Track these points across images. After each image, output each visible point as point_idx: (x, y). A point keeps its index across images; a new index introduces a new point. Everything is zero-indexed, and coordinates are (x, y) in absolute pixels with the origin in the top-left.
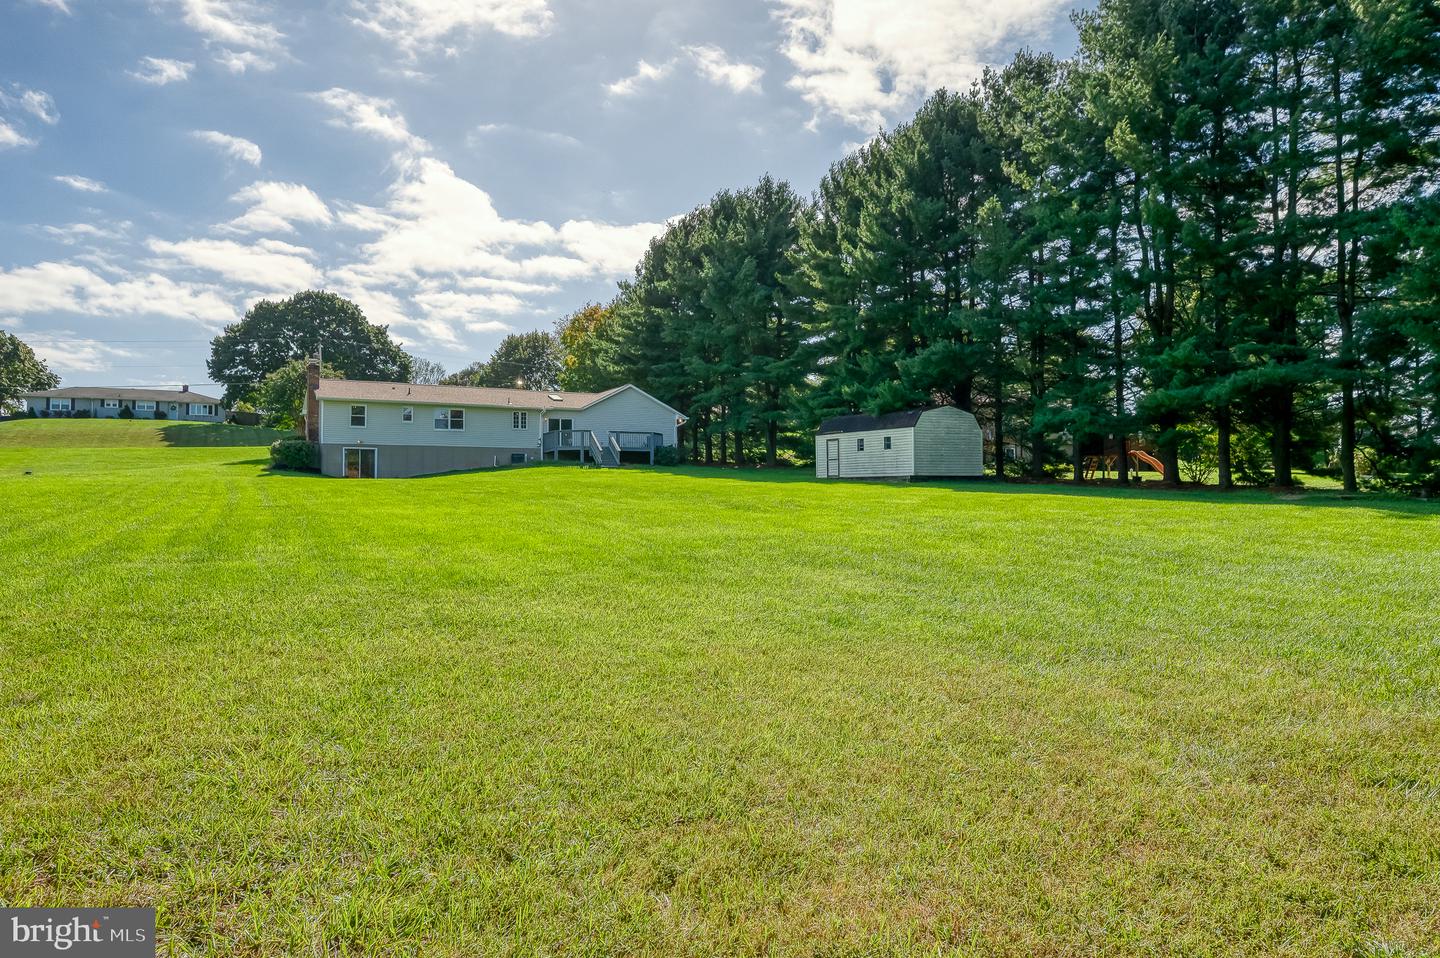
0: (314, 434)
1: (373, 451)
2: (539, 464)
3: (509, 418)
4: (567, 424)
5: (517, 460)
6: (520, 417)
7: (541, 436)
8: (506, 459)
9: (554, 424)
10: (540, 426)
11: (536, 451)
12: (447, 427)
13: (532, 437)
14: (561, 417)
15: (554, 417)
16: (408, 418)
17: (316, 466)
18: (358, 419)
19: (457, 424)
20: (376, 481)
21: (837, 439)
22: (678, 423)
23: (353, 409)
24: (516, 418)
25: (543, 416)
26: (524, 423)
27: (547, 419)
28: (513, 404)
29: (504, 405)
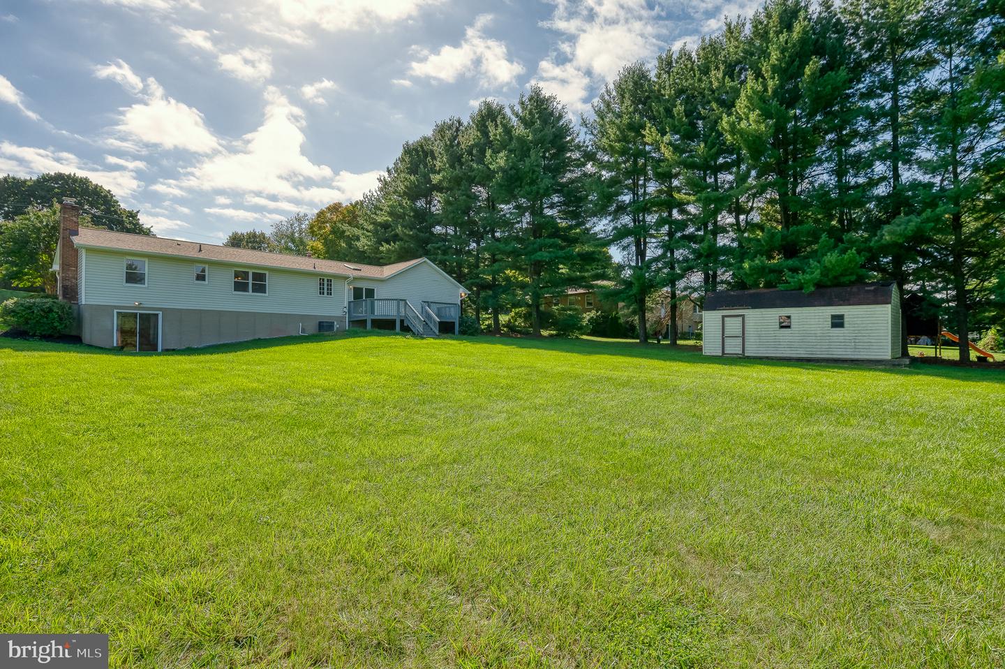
0: (71, 292)
1: (157, 315)
3: (314, 285)
4: (370, 293)
5: (324, 330)
6: (326, 283)
7: (346, 304)
8: (312, 328)
9: (357, 293)
11: (341, 319)
12: (247, 291)
13: (337, 306)
14: (364, 285)
15: (359, 285)
16: (201, 277)
17: (74, 333)
18: (133, 277)
21: (743, 316)
22: (461, 296)
23: (130, 262)
24: (322, 284)
25: (347, 282)
26: (330, 290)
27: (352, 287)
28: (318, 270)
29: (310, 270)
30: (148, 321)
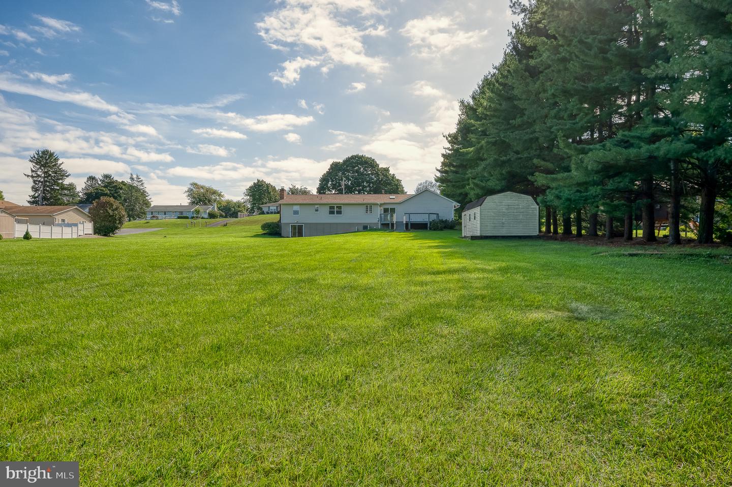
1: (302, 226)
2: (376, 230)
3: (364, 208)
4: (393, 210)
5: (365, 228)
6: (369, 207)
7: (379, 216)
9: (386, 210)
10: (379, 211)
11: (376, 223)
12: (334, 214)
13: (374, 218)
15: (386, 207)
16: (317, 210)
19: (339, 213)
20: (303, 238)
22: (455, 207)
24: (367, 208)
26: (371, 210)
27: (382, 208)
28: (365, 202)
29: (360, 202)
30: (300, 228)
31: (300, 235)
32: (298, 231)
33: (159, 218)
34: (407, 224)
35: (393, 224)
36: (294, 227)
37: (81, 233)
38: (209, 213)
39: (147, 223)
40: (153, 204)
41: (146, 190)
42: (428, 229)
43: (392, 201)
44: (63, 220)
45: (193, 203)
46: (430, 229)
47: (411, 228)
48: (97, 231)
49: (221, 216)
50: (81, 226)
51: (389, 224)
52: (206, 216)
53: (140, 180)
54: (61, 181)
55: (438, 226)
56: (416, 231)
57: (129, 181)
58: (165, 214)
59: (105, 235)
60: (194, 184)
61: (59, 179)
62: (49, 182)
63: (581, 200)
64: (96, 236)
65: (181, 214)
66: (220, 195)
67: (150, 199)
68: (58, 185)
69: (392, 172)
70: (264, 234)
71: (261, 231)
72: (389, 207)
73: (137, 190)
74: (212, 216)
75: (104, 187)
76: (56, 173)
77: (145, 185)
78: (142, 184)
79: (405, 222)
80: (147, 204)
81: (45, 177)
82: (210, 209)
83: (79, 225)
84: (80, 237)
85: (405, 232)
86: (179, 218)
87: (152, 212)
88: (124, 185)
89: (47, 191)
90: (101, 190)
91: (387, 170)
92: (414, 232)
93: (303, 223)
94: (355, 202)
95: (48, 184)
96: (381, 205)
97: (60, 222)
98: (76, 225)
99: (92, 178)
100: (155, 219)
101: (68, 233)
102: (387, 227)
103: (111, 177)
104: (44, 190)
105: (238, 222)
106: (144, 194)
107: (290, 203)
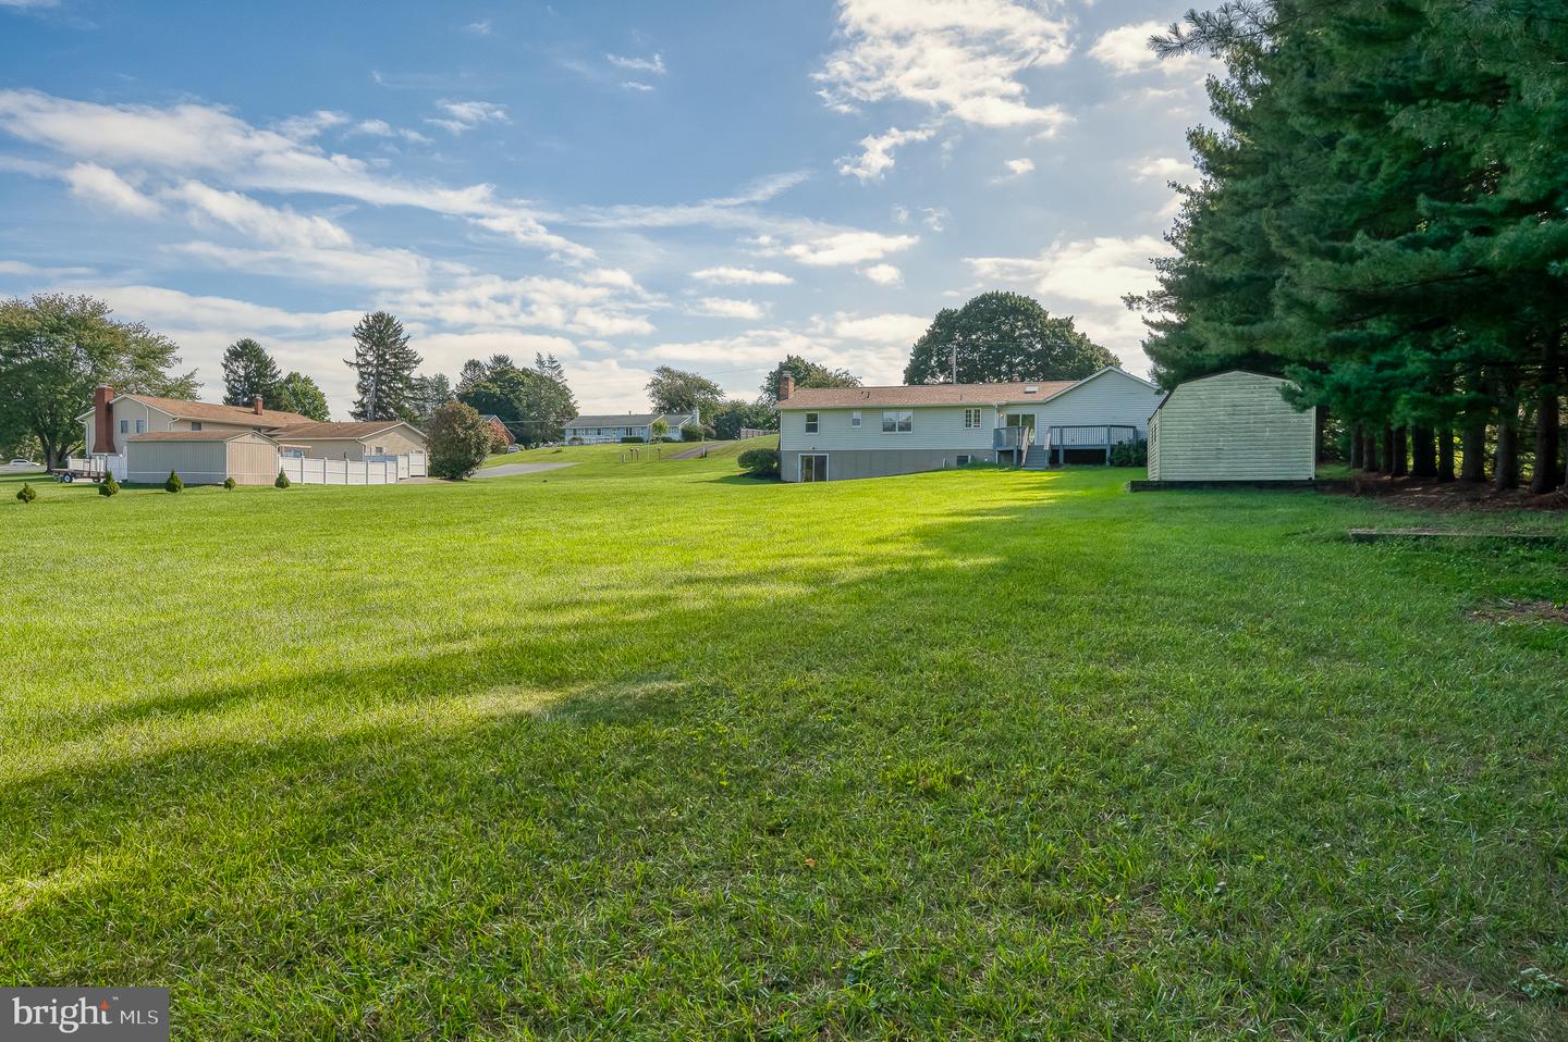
1: (826, 456)
2: (990, 465)
4: (1029, 420)
5: (964, 462)
6: (972, 415)
7: (995, 434)
9: (1012, 420)
10: (997, 421)
11: (984, 451)
12: (894, 431)
15: (1013, 412)
16: (856, 422)
18: (812, 425)
19: (906, 426)
20: (827, 483)
23: (809, 415)
24: (969, 416)
25: (999, 411)
26: (977, 421)
27: (1004, 415)
28: (964, 402)
29: (954, 403)
30: (821, 461)
31: (821, 477)
32: (816, 469)
33: (586, 442)
34: (1054, 452)
35: (1020, 452)
36: (807, 461)
37: (403, 474)
38: (683, 431)
39: (558, 452)
40: (581, 412)
41: (568, 385)
42: (1107, 463)
43: (1029, 398)
44: (379, 450)
45: (662, 409)
46: (1112, 463)
47: (1065, 462)
48: (435, 470)
49: (708, 436)
50: (402, 461)
51: (1012, 451)
52: (677, 436)
53: (555, 364)
54: (406, 373)
55: (1129, 457)
56: (1074, 467)
57: (535, 367)
58: (599, 434)
59: (452, 478)
60: (665, 371)
61: (403, 369)
62: (386, 374)
63: (1375, 389)
64: (436, 480)
65: (629, 432)
66: (714, 391)
67: (575, 402)
68: (402, 379)
69: (1079, 328)
70: (743, 475)
71: (739, 471)
72: (1021, 411)
73: (553, 385)
74: (689, 435)
75: (490, 381)
76: (397, 357)
77: (565, 375)
78: (560, 372)
79: (1047, 448)
80: (570, 412)
81: (377, 366)
82: (686, 422)
83: (400, 458)
84: (401, 483)
85: (1047, 469)
86: (624, 441)
87: (575, 430)
88: (528, 376)
89: (384, 391)
90: (485, 387)
91: (1067, 324)
92: (1074, 470)
93: (824, 452)
94: (941, 403)
95: (383, 378)
96: (1001, 408)
97: (373, 454)
98: (394, 459)
99: (473, 365)
100: (577, 443)
101: (379, 475)
102: (1009, 458)
103: (507, 360)
104: (377, 390)
105: (732, 449)
106: (564, 393)
107: (795, 407)
